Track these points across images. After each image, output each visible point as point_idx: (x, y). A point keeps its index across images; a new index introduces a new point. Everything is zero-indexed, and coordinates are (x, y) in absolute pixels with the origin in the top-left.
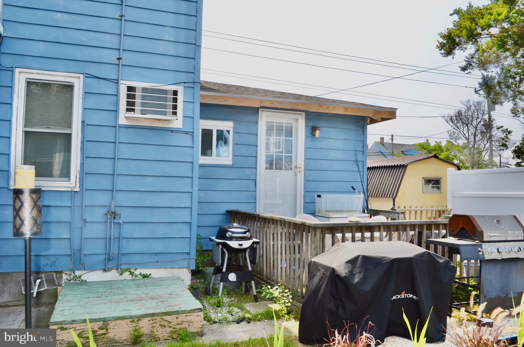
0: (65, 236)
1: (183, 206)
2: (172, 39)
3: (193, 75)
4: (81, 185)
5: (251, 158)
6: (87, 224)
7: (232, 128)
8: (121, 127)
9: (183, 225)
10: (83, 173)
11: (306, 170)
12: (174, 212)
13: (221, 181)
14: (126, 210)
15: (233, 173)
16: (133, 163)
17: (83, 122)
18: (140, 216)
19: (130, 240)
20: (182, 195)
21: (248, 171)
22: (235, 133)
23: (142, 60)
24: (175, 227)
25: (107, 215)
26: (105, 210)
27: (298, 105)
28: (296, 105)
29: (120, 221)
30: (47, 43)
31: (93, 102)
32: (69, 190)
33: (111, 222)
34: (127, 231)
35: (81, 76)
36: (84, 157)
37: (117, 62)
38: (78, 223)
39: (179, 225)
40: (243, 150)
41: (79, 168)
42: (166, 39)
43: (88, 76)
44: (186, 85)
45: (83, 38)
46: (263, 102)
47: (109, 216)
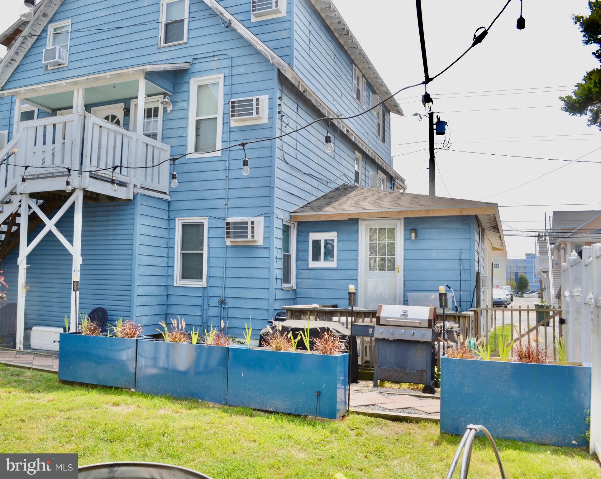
0: (199, 314)
1: (263, 298)
2: (256, 186)
3: (269, 208)
4: (207, 283)
5: (353, 261)
6: (210, 307)
7: (336, 238)
8: (227, 247)
9: (264, 310)
10: (209, 277)
11: (405, 270)
12: (258, 302)
13: (327, 281)
14: (231, 299)
15: (336, 275)
16: (234, 270)
17: (208, 245)
18: (239, 303)
19: (233, 319)
20: (263, 290)
21: (350, 273)
22: (338, 241)
23: (239, 202)
24: (259, 311)
25: (219, 302)
26: (218, 299)
27: (382, 214)
28: (380, 214)
29: (226, 307)
30: (190, 201)
31: (214, 233)
32: (201, 286)
33: (221, 307)
34: (232, 313)
35: (207, 218)
36: (209, 267)
37: (224, 206)
38: (206, 307)
39: (262, 310)
40: (346, 255)
41: (206, 274)
42: (253, 186)
43: (211, 218)
44: (265, 215)
45: (208, 194)
46: (351, 215)
47: (220, 303)
